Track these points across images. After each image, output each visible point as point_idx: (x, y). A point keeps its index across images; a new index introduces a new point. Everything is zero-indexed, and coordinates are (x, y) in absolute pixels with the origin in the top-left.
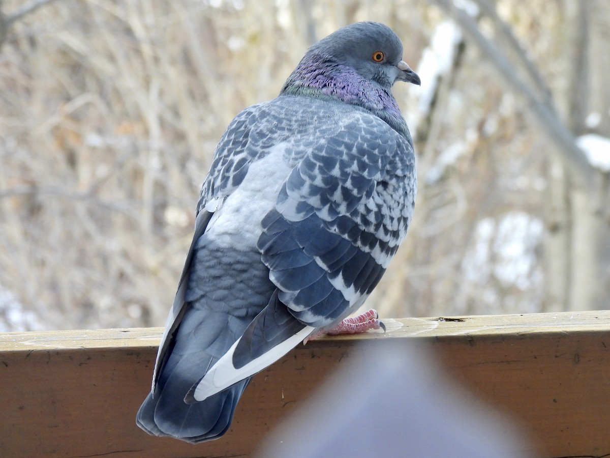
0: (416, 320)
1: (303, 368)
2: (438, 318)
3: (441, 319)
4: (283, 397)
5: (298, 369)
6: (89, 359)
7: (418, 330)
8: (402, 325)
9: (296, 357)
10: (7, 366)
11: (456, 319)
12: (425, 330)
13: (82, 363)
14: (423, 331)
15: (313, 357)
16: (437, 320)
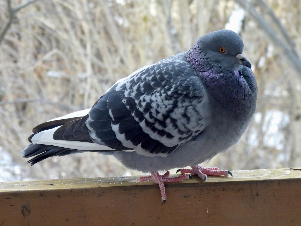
0: (278, 170)
1: (219, 196)
2: (289, 168)
3: (291, 169)
4: (208, 212)
5: (216, 197)
6: (103, 193)
7: (280, 175)
8: (271, 172)
9: (214, 191)
10: (59, 197)
11: (299, 169)
12: (283, 175)
13: (100, 195)
14: (282, 176)
15: (224, 190)
16: (289, 170)
